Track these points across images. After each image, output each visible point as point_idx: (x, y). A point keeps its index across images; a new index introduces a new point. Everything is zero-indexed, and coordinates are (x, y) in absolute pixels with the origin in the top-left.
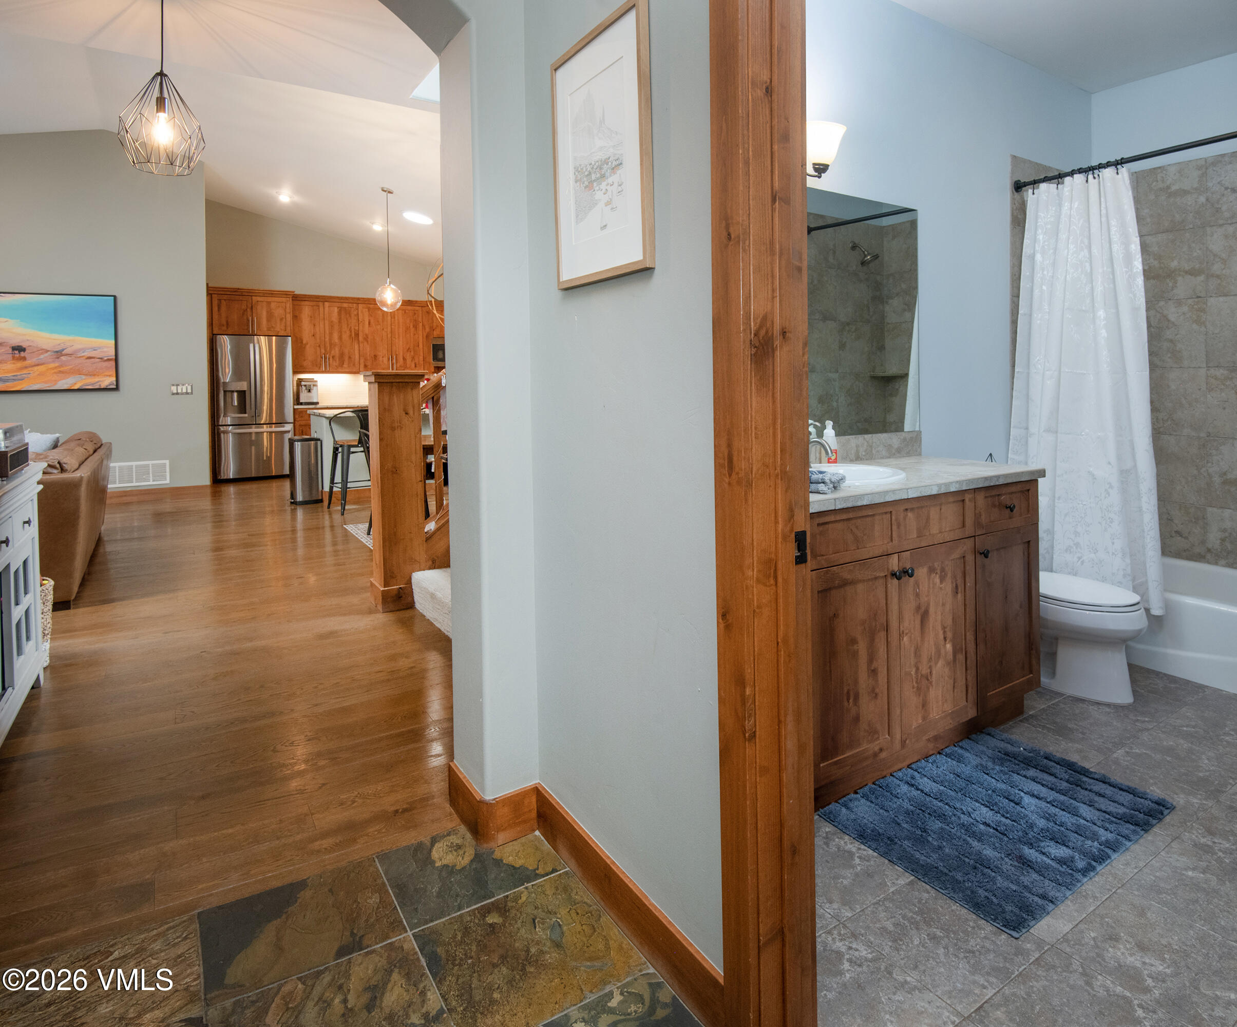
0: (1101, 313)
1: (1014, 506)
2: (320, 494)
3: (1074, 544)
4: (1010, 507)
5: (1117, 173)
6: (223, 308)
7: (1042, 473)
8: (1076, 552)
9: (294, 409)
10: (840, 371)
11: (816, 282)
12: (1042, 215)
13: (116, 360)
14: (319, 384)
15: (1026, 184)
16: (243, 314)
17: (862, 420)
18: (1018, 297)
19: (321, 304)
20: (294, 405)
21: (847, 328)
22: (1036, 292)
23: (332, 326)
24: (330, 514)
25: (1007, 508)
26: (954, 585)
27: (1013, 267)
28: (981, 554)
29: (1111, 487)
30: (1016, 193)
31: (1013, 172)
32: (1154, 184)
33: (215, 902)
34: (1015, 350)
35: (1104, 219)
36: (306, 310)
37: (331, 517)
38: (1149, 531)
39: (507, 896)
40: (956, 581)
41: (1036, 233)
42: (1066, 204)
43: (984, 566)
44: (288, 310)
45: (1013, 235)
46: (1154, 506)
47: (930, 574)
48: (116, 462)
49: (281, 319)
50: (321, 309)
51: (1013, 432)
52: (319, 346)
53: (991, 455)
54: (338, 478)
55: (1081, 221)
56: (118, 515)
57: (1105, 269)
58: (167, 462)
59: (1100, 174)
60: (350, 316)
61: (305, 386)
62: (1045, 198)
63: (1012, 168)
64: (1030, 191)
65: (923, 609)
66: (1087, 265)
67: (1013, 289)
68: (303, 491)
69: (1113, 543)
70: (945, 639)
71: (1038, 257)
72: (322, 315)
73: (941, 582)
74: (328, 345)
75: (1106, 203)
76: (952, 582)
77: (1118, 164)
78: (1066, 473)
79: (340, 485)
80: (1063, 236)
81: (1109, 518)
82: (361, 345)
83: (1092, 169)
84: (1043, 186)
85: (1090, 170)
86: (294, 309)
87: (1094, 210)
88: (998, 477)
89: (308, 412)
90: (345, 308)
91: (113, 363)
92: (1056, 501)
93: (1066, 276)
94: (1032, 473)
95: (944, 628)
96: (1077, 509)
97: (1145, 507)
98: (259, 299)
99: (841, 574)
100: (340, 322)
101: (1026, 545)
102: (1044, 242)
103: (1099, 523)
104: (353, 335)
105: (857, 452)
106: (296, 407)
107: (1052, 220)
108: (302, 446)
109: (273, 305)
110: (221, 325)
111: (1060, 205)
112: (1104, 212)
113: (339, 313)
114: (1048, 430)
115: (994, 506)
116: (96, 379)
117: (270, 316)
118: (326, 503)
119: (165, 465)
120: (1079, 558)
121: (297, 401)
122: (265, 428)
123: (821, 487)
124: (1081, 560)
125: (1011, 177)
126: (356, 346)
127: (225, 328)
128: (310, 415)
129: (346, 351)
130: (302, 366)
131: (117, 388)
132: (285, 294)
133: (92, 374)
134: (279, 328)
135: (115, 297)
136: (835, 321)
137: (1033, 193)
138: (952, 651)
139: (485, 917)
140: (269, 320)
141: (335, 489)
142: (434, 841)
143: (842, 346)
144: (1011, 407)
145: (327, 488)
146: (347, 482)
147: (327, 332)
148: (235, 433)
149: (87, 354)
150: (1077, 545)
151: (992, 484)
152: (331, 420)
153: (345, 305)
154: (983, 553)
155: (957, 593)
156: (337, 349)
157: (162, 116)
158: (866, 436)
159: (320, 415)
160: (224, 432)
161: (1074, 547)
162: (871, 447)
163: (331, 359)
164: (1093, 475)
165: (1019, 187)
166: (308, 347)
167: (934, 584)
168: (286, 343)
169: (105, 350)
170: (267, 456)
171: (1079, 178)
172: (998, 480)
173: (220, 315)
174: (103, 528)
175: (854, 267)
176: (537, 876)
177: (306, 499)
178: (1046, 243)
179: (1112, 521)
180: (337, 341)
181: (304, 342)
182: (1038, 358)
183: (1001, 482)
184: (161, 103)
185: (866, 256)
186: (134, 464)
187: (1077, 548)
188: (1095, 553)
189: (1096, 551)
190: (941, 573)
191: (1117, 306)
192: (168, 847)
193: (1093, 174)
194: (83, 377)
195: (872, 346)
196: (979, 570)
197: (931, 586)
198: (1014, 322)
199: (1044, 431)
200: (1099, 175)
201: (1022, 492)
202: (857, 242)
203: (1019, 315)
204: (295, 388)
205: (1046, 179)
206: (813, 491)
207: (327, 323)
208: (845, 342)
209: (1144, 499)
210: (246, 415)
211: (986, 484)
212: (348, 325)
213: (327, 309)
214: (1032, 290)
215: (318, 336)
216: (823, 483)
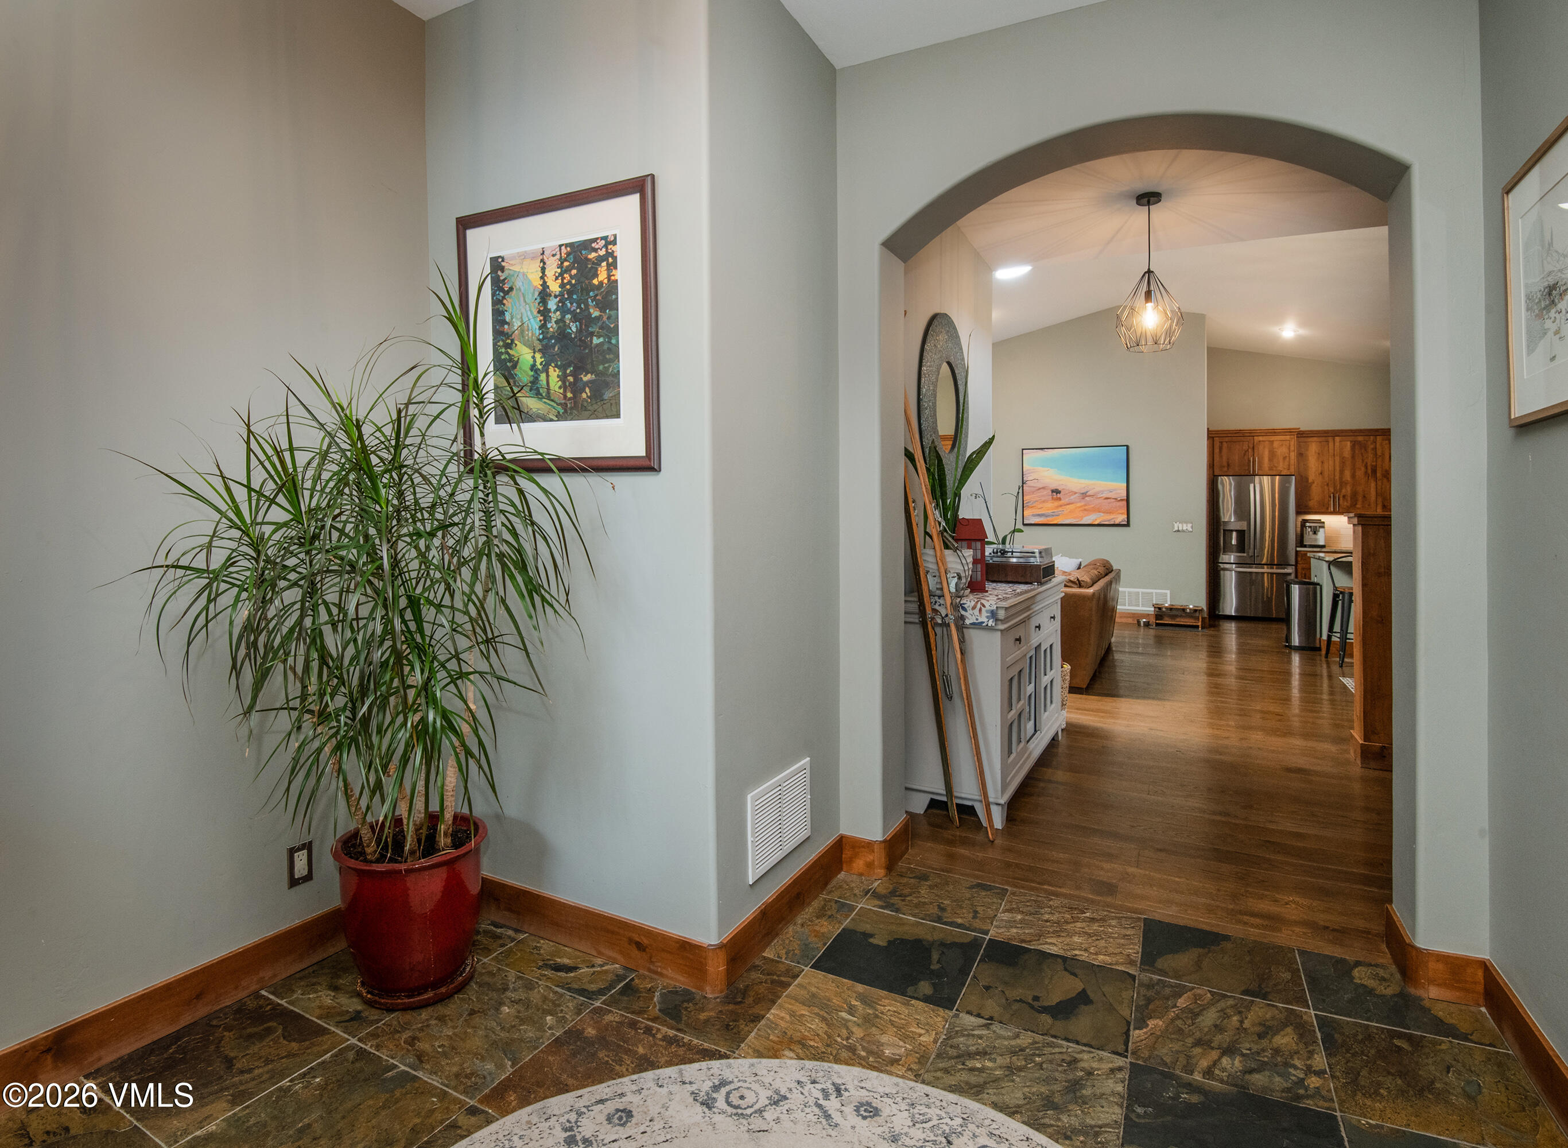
2: (1318, 641)
6: (1225, 451)
9: (1297, 552)
13: (1128, 500)
14: (1326, 525)
16: (1245, 455)
19: (1330, 439)
20: (1297, 547)
23: (1343, 463)
24: (1328, 663)
33: (1157, 917)
36: (1313, 448)
37: (1329, 667)
39: (1425, 1037)
44: (1292, 448)
48: (1126, 587)
49: (1284, 458)
50: (1331, 444)
52: (1328, 485)
54: (1337, 627)
56: (1127, 632)
58: (1168, 592)
60: (1366, 450)
61: (1310, 527)
68: (1299, 636)
72: (1331, 451)
74: (1338, 483)
79: (1338, 635)
82: (1379, 483)
86: (1299, 446)
89: (1308, 555)
90: (1360, 442)
91: (1125, 503)
98: (1261, 438)
100: (1353, 457)
104: (1369, 471)
106: (1298, 549)
108: (1300, 589)
109: (1276, 444)
110: (1222, 467)
113: (1353, 448)
116: (1112, 516)
117: (1272, 455)
118: (1324, 652)
119: (1166, 595)
121: (1300, 542)
122: (1266, 570)
126: (1373, 485)
127: (1226, 469)
128: (1310, 558)
129: (1360, 489)
130: (1306, 506)
131: (1128, 525)
132: (1289, 431)
133: (1109, 512)
134: (1281, 467)
135: (1127, 446)
139: (1393, 1038)
140: (1270, 460)
141: (1334, 639)
142: (1358, 964)
145: (1325, 637)
146: (1347, 633)
147: (1338, 468)
148: (1239, 572)
149: (1105, 495)
152: (1330, 563)
153: (1360, 438)
156: (1349, 489)
157: (1150, 305)
159: (1319, 559)
160: (1225, 569)
163: (1341, 499)
166: (1314, 486)
168: (1290, 483)
169: (1119, 491)
170: (1267, 597)
173: (1221, 457)
174: (1113, 640)
176: (1466, 1039)
177: (1303, 645)
180: (1349, 478)
181: (1310, 481)
184: (1148, 295)
186: (1140, 590)
192: (1131, 870)
194: (1102, 514)
204: (1299, 529)
207: (1337, 459)
210: (1245, 555)
212: (1363, 461)
213: (1337, 444)
215: (1326, 474)
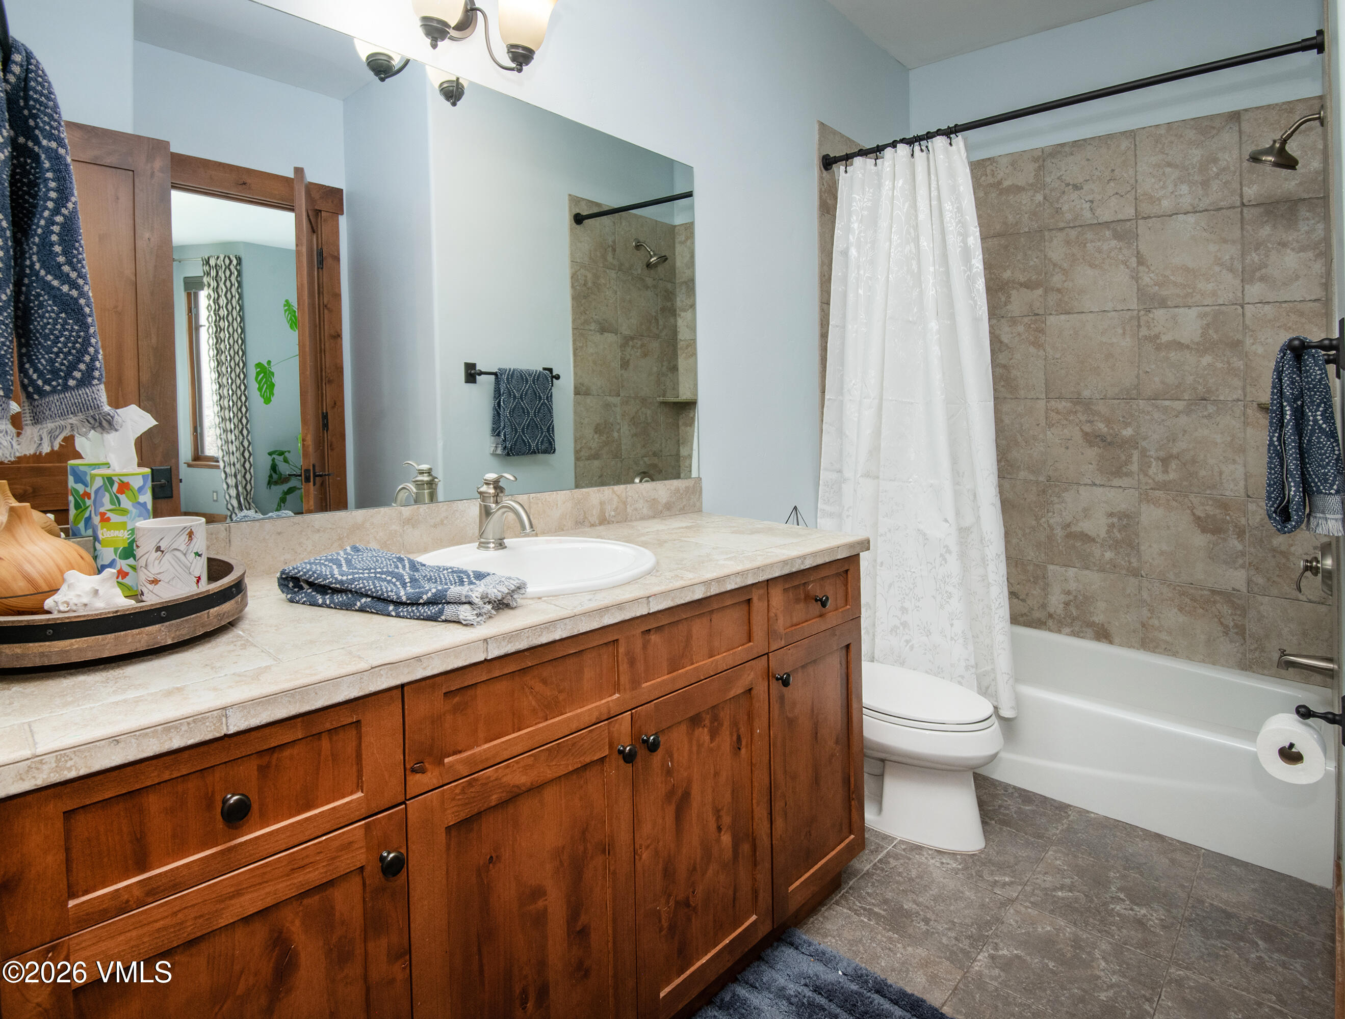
0: (934, 325)
1: (827, 598)
3: (901, 624)
4: (821, 600)
5: (951, 144)
7: (865, 545)
8: (903, 634)
10: (622, 394)
11: (590, 284)
12: (857, 197)
15: (837, 160)
17: (650, 453)
18: (828, 304)
21: (631, 343)
22: (851, 297)
25: (816, 600)
26: (735, 738)
27: (822, 264)
28: (777, 679)
29: (949, 551)
30: (825, 172)
31: (821, 143)
32: (983, 178)
34: (825, 371)
35: (934, 203)
38: (997, 609)
40: (738, 730)
41: (849, 221)
42: (887, 183)
43: (782, 698)
45: (822, 224)
46: (1003, 576)
47: (693, 730)
51: (824, 475)
53: (795, 508)
55: (907, 205)
57: (937, 267)
59: (930, 145)
62: (860, 175)
63: (820, 138)
64: (842, 168)
65: (680, 792)
66: (914, 263)
67: (822, 294)
69: (952, 625)
70: (719, 829)
71: (853, 252)
73: (712, 739)
75: (938, 181)
76: (731, 734)
77: (952, 133)
78: (890, 531)
80: (884, 224)
81: (947, 592)
83: (918, 139)
84: (858, 161)
85: (916, 141)
87: (922, 192)
88: (803, 557)
92: (878, 567)
93: (888, 277)
94: (851, 546)
95: (717, 812)
96: (904, 578)
97: (992, 577)
99: (504, 779)
101: (844, 652)
102: (860, 232)
103: (933, 597)
105: (602, 511)
107: (869, 204)
111: (879, 186)
112: (934, 194)
114: (867, 475)
115: (797, 601)
120: (907, 642)
123: (465, 612)
124: (910, 644)
125: (819, 149)
136: (616, 334)
137: (846, 172)
138: (730, 845)
143: (625, 364)
144: (821, 444)
150: (905, 624)
151: (794, 570)
154: (781, 678)
155: (739, 749)
158: (616, 488)
161: (901, 628)
162: (625, 503)
164: (925, 535)
165: (828, 163)
167: (700, 746)
171: (903, 149)
172: (803, 563)
175: (639, 271)
178: (862, 235)
179: (950, 596)
182: (853, 382)
183: (808, 564)
185: (651, 257)
187: (904, 628)
188: (927, 636)
189: (929, 634)
190: (712, 722)
191: (952, 316)
193: (920, 144)
195: (662, 366)
196: (775, 707)
197: (695, 749)
198: (824, 336)
199: (862, 476)
200: (927, 147)
201: (838, 575)
202: (641, 240)
203: (830, 326)
205: (863, 153)
206: (448, 618)
208: (628, 361)
209: (991, 567)
211: (786, 571)
214: (845, 295)
216: (470, 603)
